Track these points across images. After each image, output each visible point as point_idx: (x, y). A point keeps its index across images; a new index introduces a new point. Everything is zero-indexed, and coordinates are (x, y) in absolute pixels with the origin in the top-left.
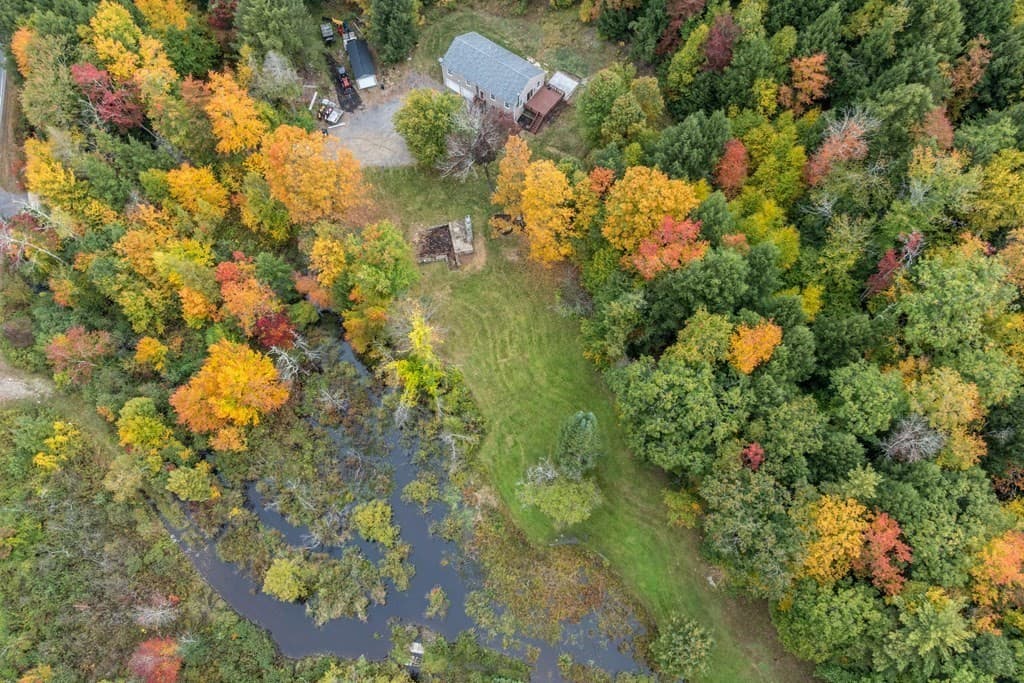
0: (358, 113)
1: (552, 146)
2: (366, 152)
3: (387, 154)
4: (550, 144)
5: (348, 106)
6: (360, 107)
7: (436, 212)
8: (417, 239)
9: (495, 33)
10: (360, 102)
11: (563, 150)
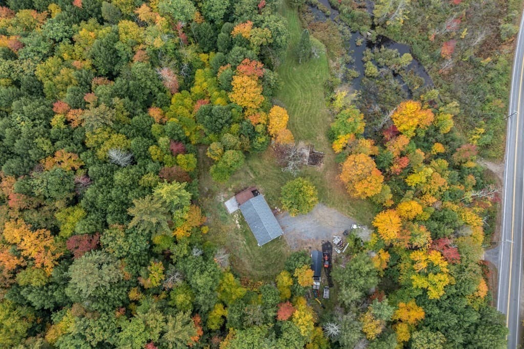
0: (326, 240)
1: (251, 177)
2: (329, 216)
3: (320, 211)
4: (251, 179)
5: (329, 246)
6: (323, 242)
7: (310, 173)
8: (322, 164)
9: (247, 250)
10: (323, 245)
11: (248, 173)
